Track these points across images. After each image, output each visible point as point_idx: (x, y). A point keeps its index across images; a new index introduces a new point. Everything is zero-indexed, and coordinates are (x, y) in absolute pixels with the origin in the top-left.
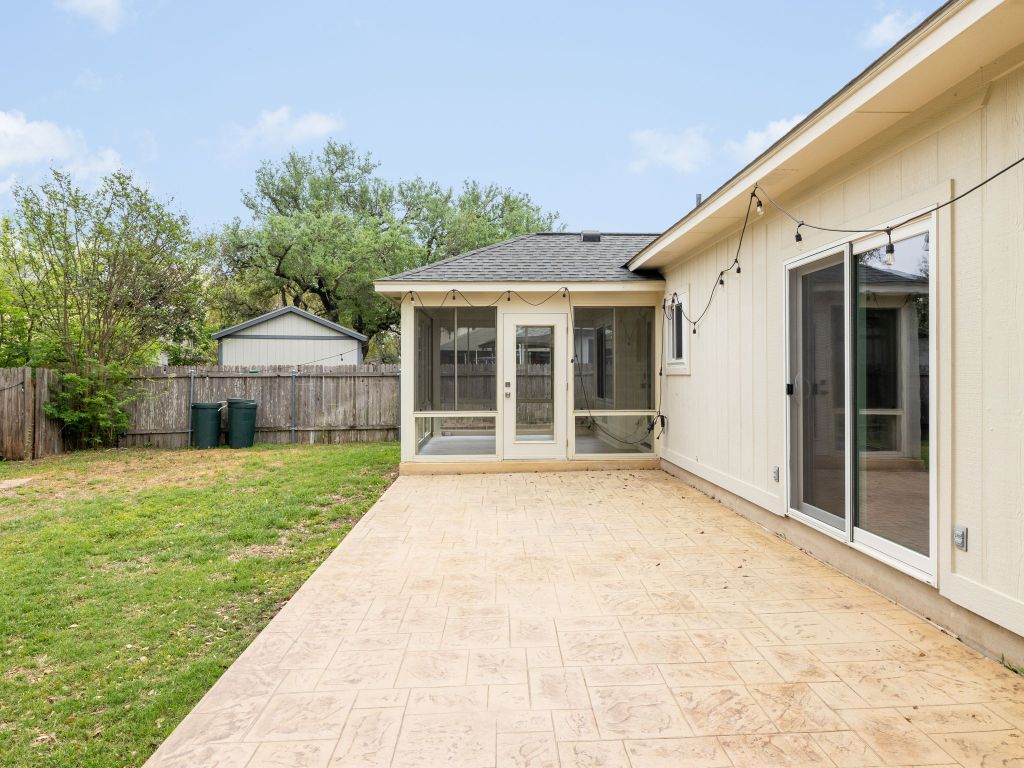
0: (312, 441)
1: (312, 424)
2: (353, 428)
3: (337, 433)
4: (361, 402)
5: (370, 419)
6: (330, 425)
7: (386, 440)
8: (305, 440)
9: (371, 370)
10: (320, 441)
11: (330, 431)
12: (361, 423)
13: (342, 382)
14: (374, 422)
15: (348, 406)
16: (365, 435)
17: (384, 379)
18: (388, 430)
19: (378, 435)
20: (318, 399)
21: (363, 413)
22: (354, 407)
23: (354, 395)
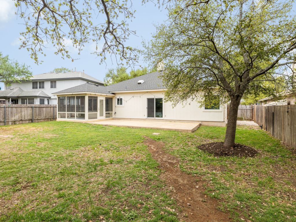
0: (10, 124)
1: (10, 119)
2: (21, 120)
3: (17, 122)
4: (23, 114)
5: (25, 118)
6: (15, 120)
7: (29, 123)
8: (8, 124)
9: (25, 106)
10: (12, 124)
11: (15, 121)
12: (23, 119)
13: (18, 108)
14: (26, 118)
15: (20, 114)
16: (24, 122)
17: (29, 108)
18: (30, 120)
19: (27, 122)
20: (11, 113)
21: (23, 116)
22: (21, 115)
23: (21, 112)
